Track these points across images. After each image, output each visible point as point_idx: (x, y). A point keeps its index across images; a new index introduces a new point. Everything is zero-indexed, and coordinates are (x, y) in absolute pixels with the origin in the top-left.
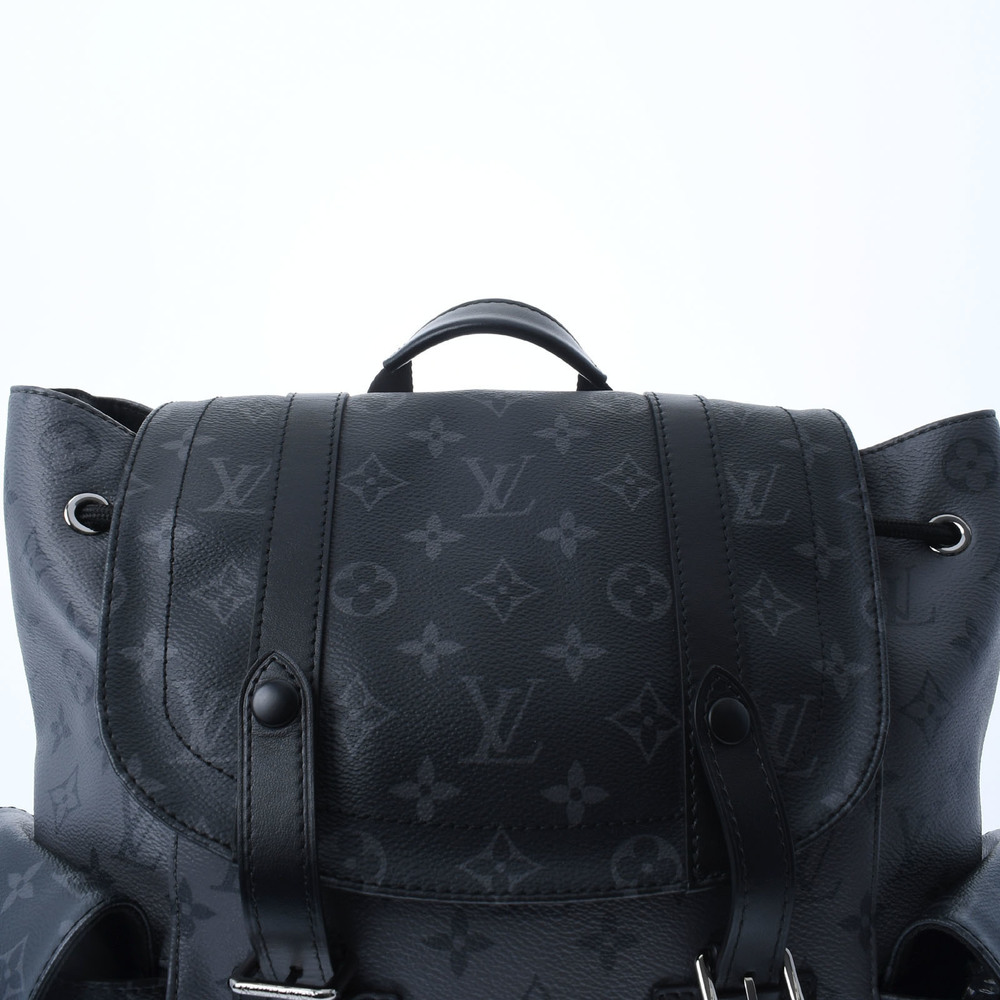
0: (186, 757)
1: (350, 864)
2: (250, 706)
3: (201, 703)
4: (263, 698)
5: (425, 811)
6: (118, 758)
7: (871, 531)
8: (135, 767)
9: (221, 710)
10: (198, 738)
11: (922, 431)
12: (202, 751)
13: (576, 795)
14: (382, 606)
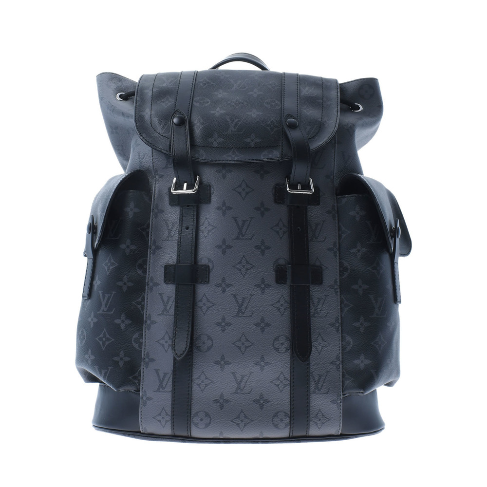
0: (157, 134)
1: (197, 155)
2: (173, 121)
3: (160, 123)
4: (175, 120)
5: (215, 144)
6: (140, 134)
7: (339, 102)
8: (144, 136)
9: (165, 124)
10: (160, 130)
11: (355, 81)
12: (160, 133)
13: (252, 140)
14: (206, 105)
